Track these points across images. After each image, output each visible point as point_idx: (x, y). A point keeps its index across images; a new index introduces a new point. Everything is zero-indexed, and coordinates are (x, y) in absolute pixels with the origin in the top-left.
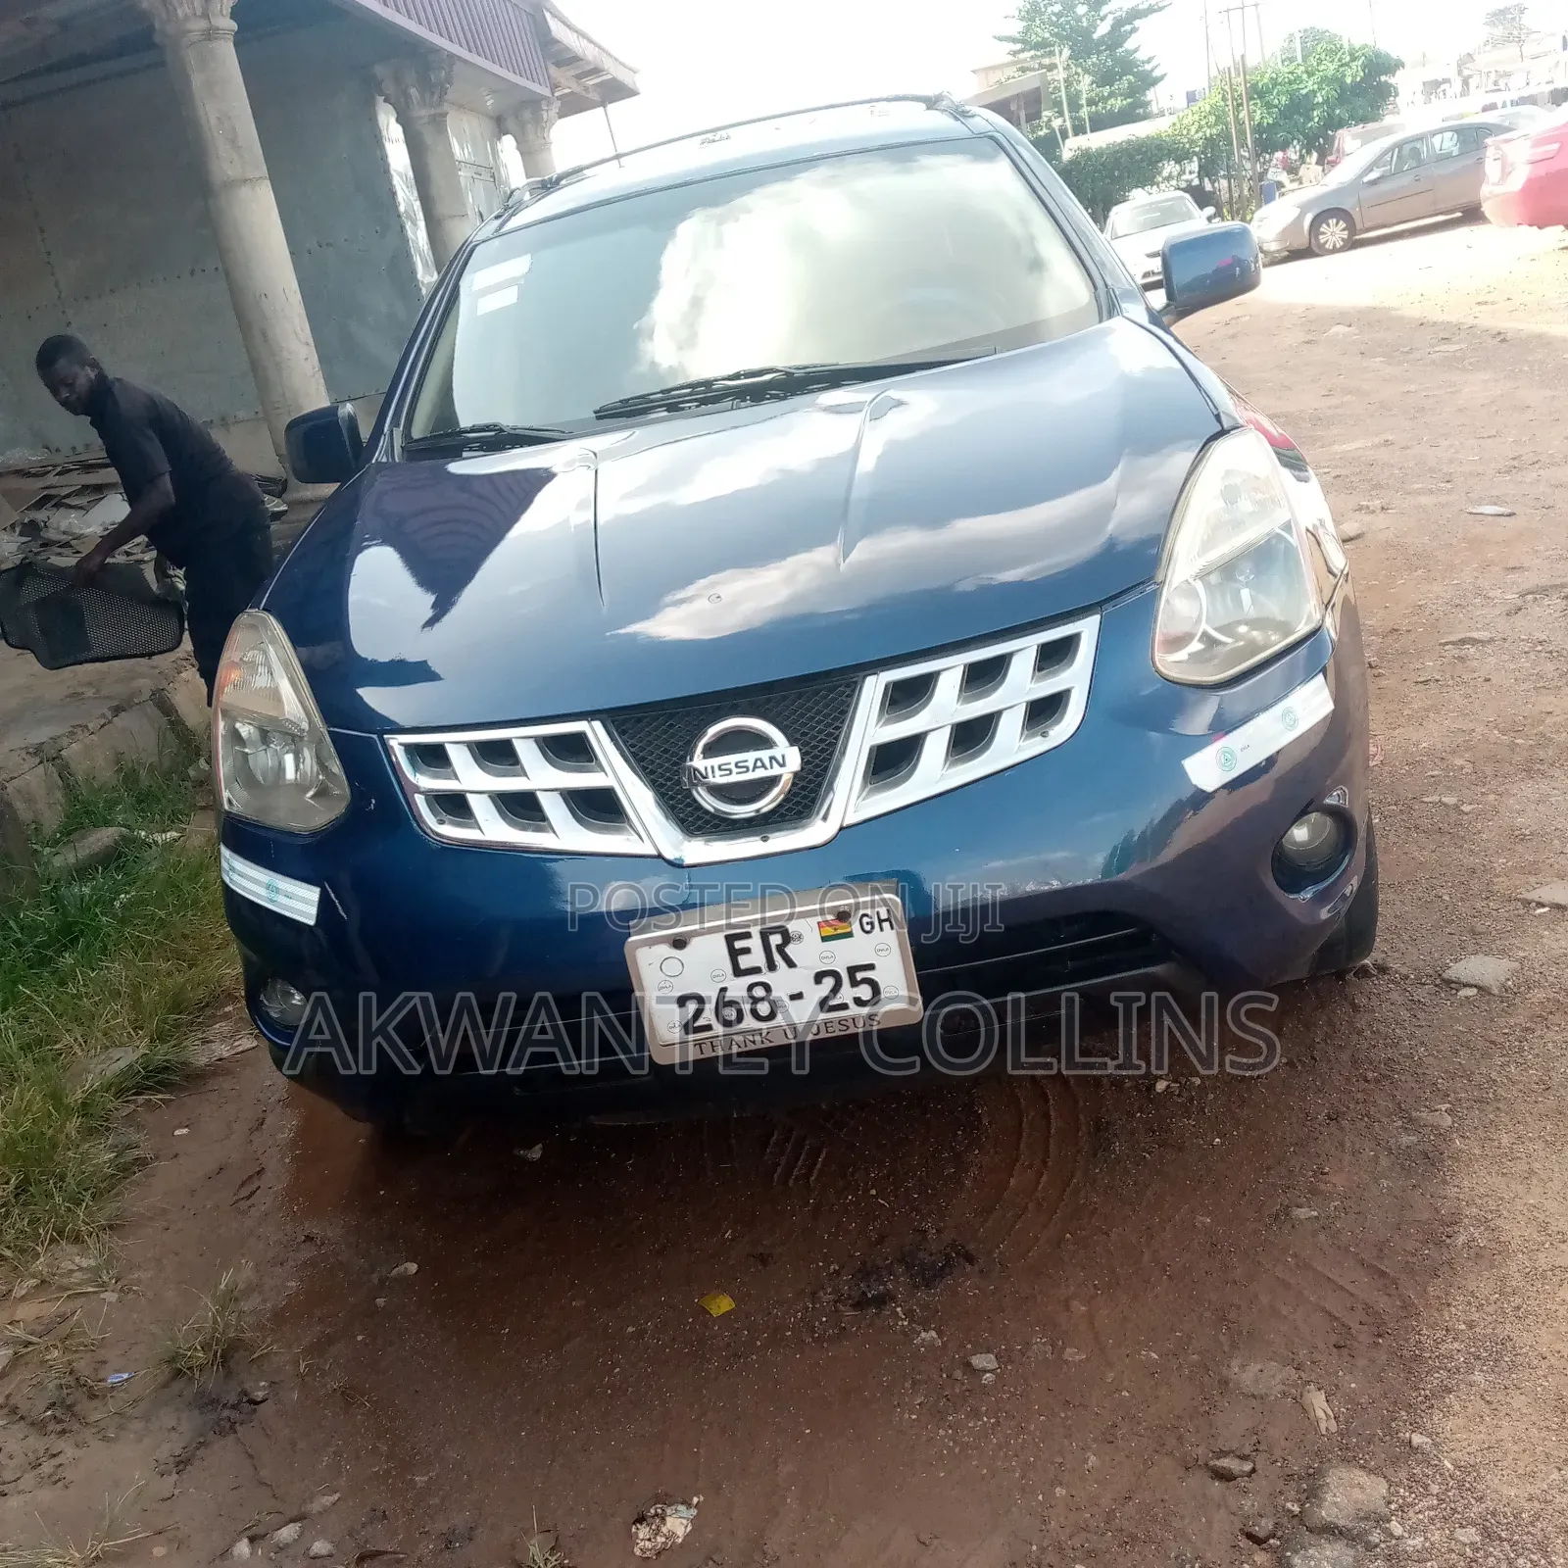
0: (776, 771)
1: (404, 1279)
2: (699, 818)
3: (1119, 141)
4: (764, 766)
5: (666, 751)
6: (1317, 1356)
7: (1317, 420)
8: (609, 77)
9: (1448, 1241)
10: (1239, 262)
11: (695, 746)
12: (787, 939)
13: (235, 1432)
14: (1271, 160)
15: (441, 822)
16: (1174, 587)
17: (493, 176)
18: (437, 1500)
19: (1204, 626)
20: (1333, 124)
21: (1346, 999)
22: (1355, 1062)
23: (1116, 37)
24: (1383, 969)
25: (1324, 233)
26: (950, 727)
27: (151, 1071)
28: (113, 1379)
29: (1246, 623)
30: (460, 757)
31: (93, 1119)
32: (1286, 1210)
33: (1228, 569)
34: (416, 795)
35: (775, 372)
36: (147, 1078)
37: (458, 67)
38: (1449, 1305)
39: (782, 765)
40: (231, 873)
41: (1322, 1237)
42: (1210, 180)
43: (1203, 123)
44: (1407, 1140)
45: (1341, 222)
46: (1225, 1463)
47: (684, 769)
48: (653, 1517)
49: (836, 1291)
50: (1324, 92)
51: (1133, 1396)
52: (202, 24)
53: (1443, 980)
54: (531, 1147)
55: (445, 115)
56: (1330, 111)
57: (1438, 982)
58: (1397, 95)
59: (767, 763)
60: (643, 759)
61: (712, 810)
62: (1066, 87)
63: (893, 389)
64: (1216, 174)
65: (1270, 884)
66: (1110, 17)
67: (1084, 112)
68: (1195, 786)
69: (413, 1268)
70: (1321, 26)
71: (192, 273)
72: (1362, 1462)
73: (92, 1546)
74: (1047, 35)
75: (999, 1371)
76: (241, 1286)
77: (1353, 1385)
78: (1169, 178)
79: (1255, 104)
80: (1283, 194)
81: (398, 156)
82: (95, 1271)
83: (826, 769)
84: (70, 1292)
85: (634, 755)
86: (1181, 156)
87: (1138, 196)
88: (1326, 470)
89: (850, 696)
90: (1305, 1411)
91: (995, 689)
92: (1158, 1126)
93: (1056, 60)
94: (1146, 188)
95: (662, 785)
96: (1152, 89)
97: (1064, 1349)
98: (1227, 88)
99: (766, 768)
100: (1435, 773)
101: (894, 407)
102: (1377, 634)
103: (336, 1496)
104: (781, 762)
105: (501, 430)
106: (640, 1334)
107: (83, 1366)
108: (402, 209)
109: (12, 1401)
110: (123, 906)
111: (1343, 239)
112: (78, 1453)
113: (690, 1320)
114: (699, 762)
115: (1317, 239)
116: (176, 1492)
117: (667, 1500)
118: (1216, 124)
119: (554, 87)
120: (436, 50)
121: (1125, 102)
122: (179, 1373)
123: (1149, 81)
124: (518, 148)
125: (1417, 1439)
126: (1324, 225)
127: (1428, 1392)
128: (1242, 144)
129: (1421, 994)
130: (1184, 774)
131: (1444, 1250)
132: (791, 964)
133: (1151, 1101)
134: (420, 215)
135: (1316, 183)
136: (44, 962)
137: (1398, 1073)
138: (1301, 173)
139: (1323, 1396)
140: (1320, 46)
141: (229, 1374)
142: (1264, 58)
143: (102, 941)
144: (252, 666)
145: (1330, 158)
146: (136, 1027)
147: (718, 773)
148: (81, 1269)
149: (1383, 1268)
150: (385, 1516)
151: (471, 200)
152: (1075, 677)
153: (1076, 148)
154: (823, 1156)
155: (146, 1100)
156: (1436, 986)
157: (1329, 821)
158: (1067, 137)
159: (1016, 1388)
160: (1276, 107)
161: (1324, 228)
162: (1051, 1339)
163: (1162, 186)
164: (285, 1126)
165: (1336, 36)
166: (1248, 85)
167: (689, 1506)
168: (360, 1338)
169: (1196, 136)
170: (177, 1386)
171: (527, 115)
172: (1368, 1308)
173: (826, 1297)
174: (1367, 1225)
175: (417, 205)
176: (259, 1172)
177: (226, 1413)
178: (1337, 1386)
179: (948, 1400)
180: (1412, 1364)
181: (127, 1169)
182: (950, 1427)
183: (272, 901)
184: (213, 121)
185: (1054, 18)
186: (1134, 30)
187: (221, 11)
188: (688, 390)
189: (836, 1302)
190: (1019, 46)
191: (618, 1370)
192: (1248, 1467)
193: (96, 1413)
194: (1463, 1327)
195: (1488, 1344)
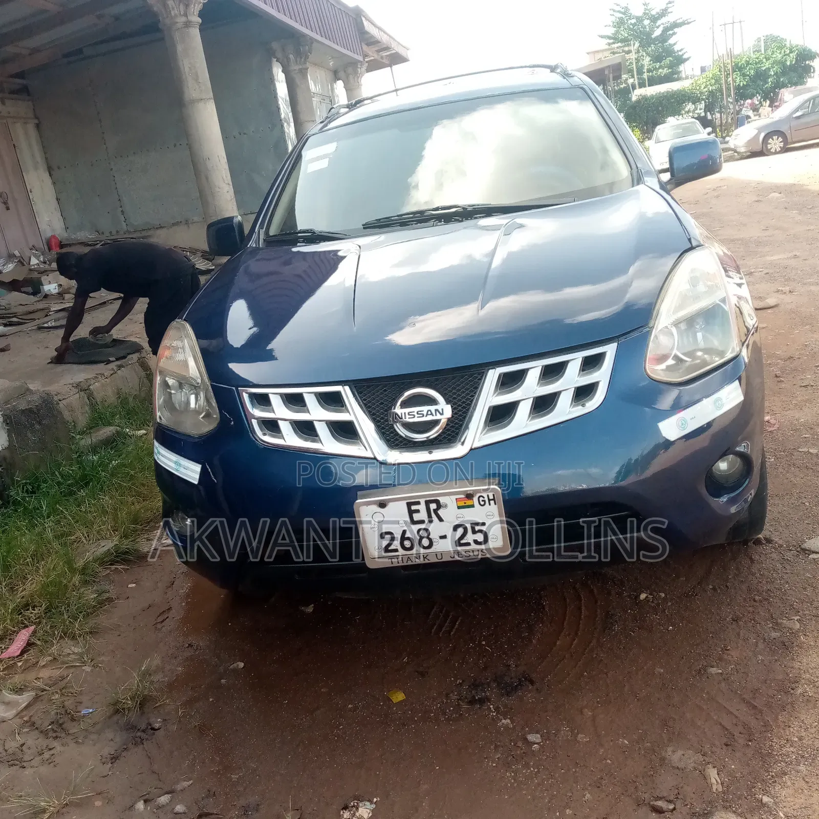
0: (438, 417)
1: (235, 671)
2: (397, 440)
3: (662, 91)
4: (432, 414)
5: (382, 403)
6: (714, 749)
7: (759, 243)
8: (394, 51)
9: (792, 691)
10: (710, 158)
11: (397, 402)
12: (439, 506)
13: (143, 744)
14: (744, 104)
15: (265, 434)
16: (658, 330)
17: (331, 101)
18: (242, 789)
19: (675, 352)
20: (779, 85)
21: (747, 556)
22: (749, 590)
23: (664, 38)
24: (769, 541)
25: (770, 144)
26: (532, 399)
27: (120, 553)
28: (84, 712)
29: (701, 350)
30: (276, 401)
31: (88, 575)
32: (705, 668)
33: (690, 321)
34: (253, 420)
35: (457, 207)
36: (117, 557)
37: (315, 45)
38: (789, 727)
39: (442, 414)
40: (158, 455)
41: (723, 684)
42: (710, 113)
43: (708, 83)
44: (774, 635)
45: (780, 138)
46: (660, 803)
47: (390, 413)
48: (352, 807)
49: (459, 694)
50: (774, 69)
51: (613, 763)
52: (183, 19)
53: (802, 549)
54: (307, 605)
55: (307, 69)
56: (778, 79)
57: (799, 549)
58: (814, 71)
59: (434, 412)
60: (369, 407)
61: (404, 436)
62: (636, 63)
63: (520, 218)
64: (713, 111)
65: (704, 491)
66: (662, 26)
67: (645, 76)
68: (665, 437)
69: (241, 665)
70: (776, 34)
71: (175, 146)
72: (734, 809)
73: (65, 798)
74: (626, 35)
75: (542, 743)
76: (153, 668)
77: (733, 767)
78: (688, 112)
79: (737, 74)
80: (749, 122)
81: (282, 89)
82: (81, 655)
83: (465, 418)
84: (67, 665)
85: (365, 405)
86: (695, 100)
87: (672, 121)
88: (761, 270)
89: (480, 379)
90: (705, 778)
91: (557, 380)
92: (639, 618)
93: (632, 48)
94: (676, 117)
95: (379, 421)
96: (682, 65)
97: (578, 733)
98: (722, 65)
99: (433, 415)
100: (807, 436)
101: (519, 228)
102: (781, 360)
103: (191, 782)
104: (441, 412)
105: (314, 233)
106: (355, 708)
107: (69, 703)
108: (283, 116)
109: (33, 719)
110: (114, 468)
111: (780, 147)
112: (62, 749)
113: (382, 704)
114: (398, 410)
115: (767, 147)
116: (110, 773)
117: (360, 799)
118: (715, 84)
119: (365, 56)
120: (304, 36)
121: (667, 71)
122: (117, 712)
123: (680, 60)
124: (345, 87)
125: (766, 799)
126: (771, 139)
127: (773, 774)
128: (729, 96)
129: (789, 555)
130: (658, 431)
131: (790, 695)
132: (441, 520)
133: (637, 604)
134: (292, 120)
135: (769, 116)
136: (71, 493)
137: (773, 598)
138: (760, 112)
139: (716, 771)
140: (774, 44)
141: (143, 713)
142: (743, 50)
143: (101, 485)
144: (176, 349)
145: (776, 104)
146: (115, 530)
147: (407, 416)
148: (74, 653)
149: (755, 704)
150: (214, 795)
151: (319, 113)
152: (602, 376)
153: (639, 95)
154: (459, 621)
155: (116, 568)
156: (797, 551)
157: (739, 460)
158: (635, 89)
159: (550, 754)
160: (748, 75)
161: (770, 141)
162: (571, 728)
163: (685, 116)
164: (184, 586)
165: (783, 39)
166: (733, 64)
167: (371, 802)
168: (211, 700)
169: (704, 90)
170: (115, 718)
171: (350, 70)
172: (745, 725)
173: (454, 697)
174: (748, 679)
175: (290, 115)
176: (169, 609)
177: (139, 734)
178: (724, 766)
179: (513, 757)
180: (765, 757)
181: (103, 603)
182: (513, 772)
183: (177, 470)
184: (187, 69)
185: (631, 27)
186: (674, 34)
187: (194, 13)
188: (411, 216)
189: (458, 700)
190: (611, 41)
191: (342, 727)
192: (671, 807)
193: (74, 729)
194: (796, 739)
195: (809, 750)
